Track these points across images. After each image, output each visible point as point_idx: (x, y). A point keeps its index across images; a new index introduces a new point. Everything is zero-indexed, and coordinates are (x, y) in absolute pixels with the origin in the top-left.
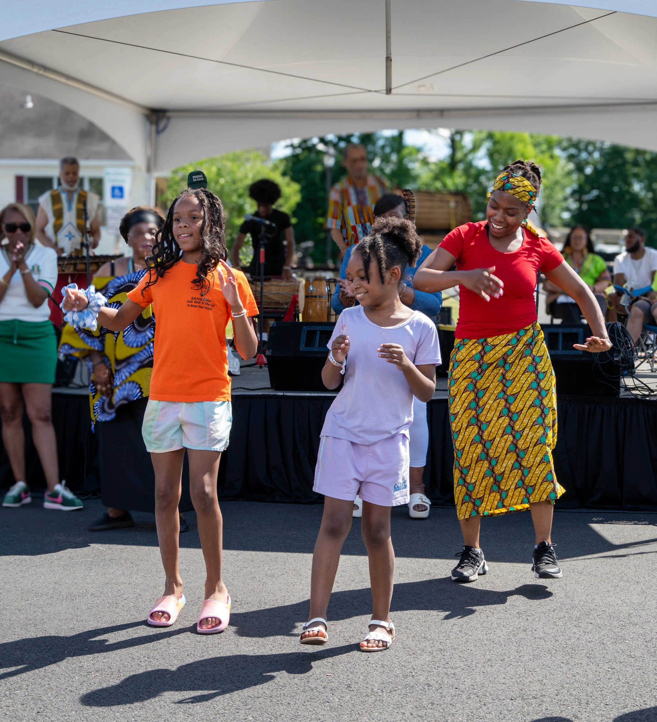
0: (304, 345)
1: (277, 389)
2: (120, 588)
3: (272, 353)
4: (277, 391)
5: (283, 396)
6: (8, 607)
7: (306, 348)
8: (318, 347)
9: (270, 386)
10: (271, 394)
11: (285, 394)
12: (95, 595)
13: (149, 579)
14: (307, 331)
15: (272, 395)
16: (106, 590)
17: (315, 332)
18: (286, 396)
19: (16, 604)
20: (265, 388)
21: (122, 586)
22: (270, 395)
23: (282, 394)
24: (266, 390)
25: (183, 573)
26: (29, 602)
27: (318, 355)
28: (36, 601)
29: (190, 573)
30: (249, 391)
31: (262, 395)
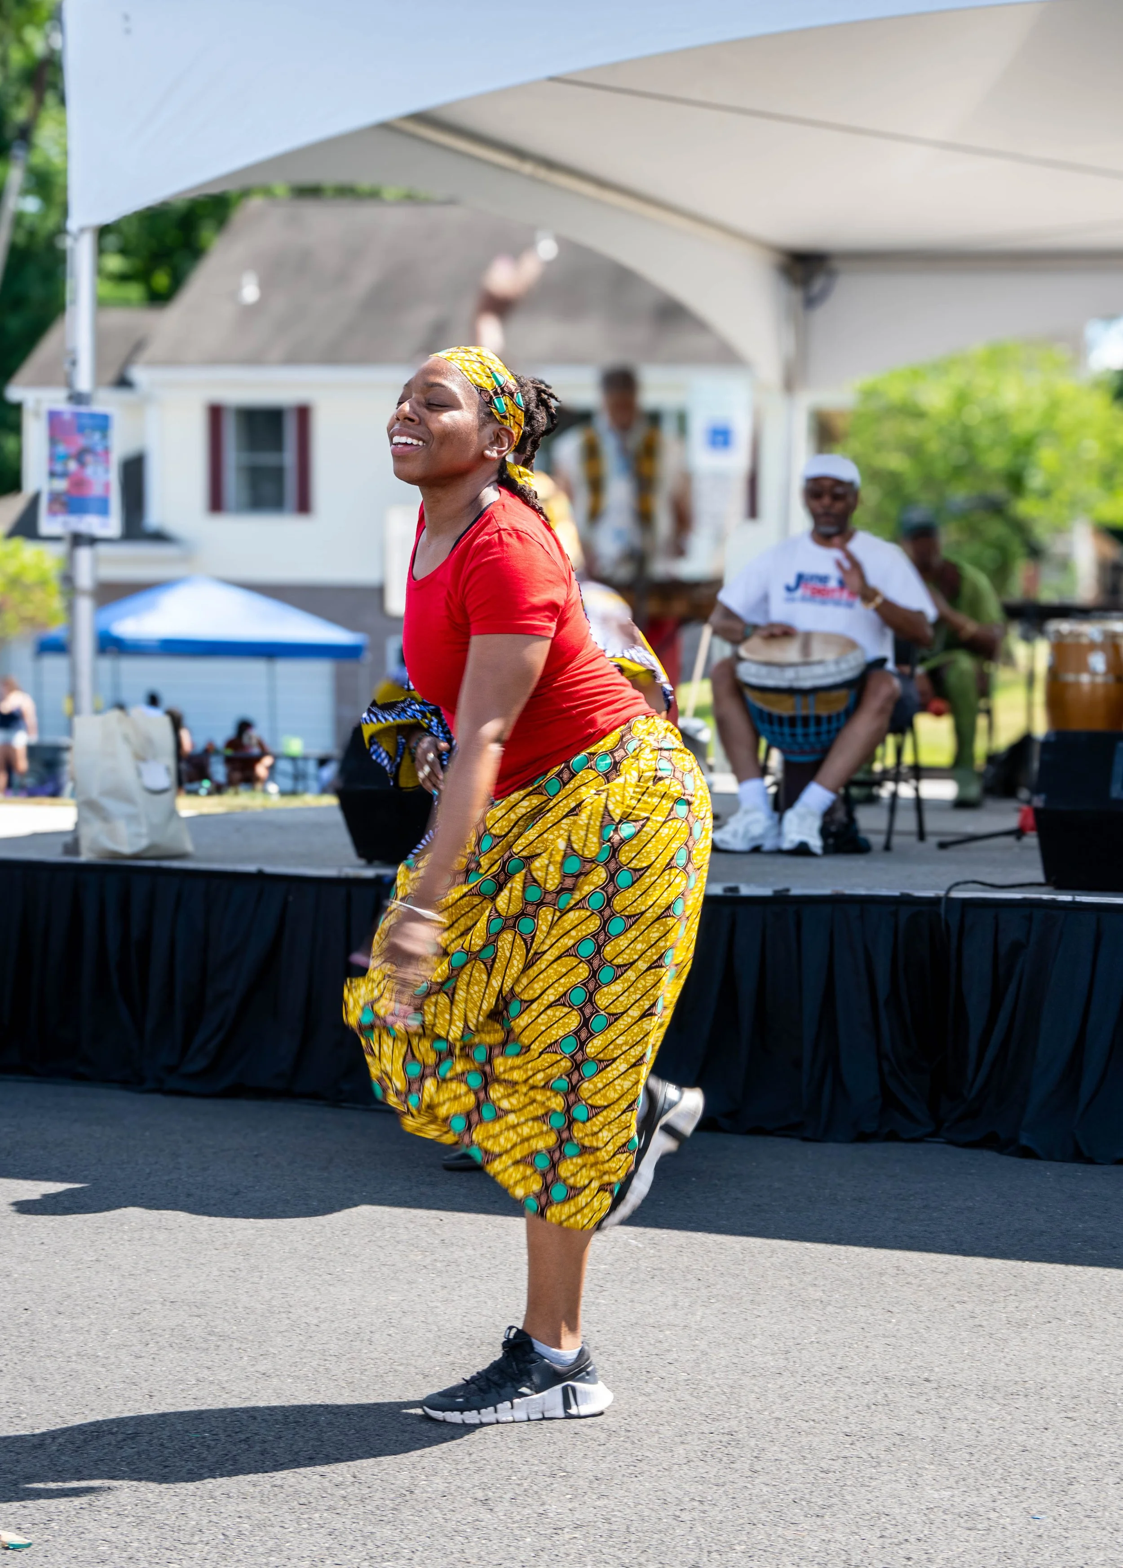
1: (1060, 886)
2: (661, 1336)
3: (1047, 802)
4: (1058, 892)
5: (1073, 903)
6: (401, 1368)
9: (1043, 881)
10: (1045, 897)
11: (1078, 899)
12: (602, 1350)
13: (733, 1320)
15: (1049, 901)
16: (629, 1339)
18: (1081, 903)
19: (421, 1361)
20: (1031, 885)
21: (668, 1332)
22: (1041, 900)
23: (1067, 898)
24: (1033, 889)
25: (814, 1309)
26: (450, 1359)
28: (468, 1357)
29: (830, 1309)
30: (993, 889)
31: (1024, 900)
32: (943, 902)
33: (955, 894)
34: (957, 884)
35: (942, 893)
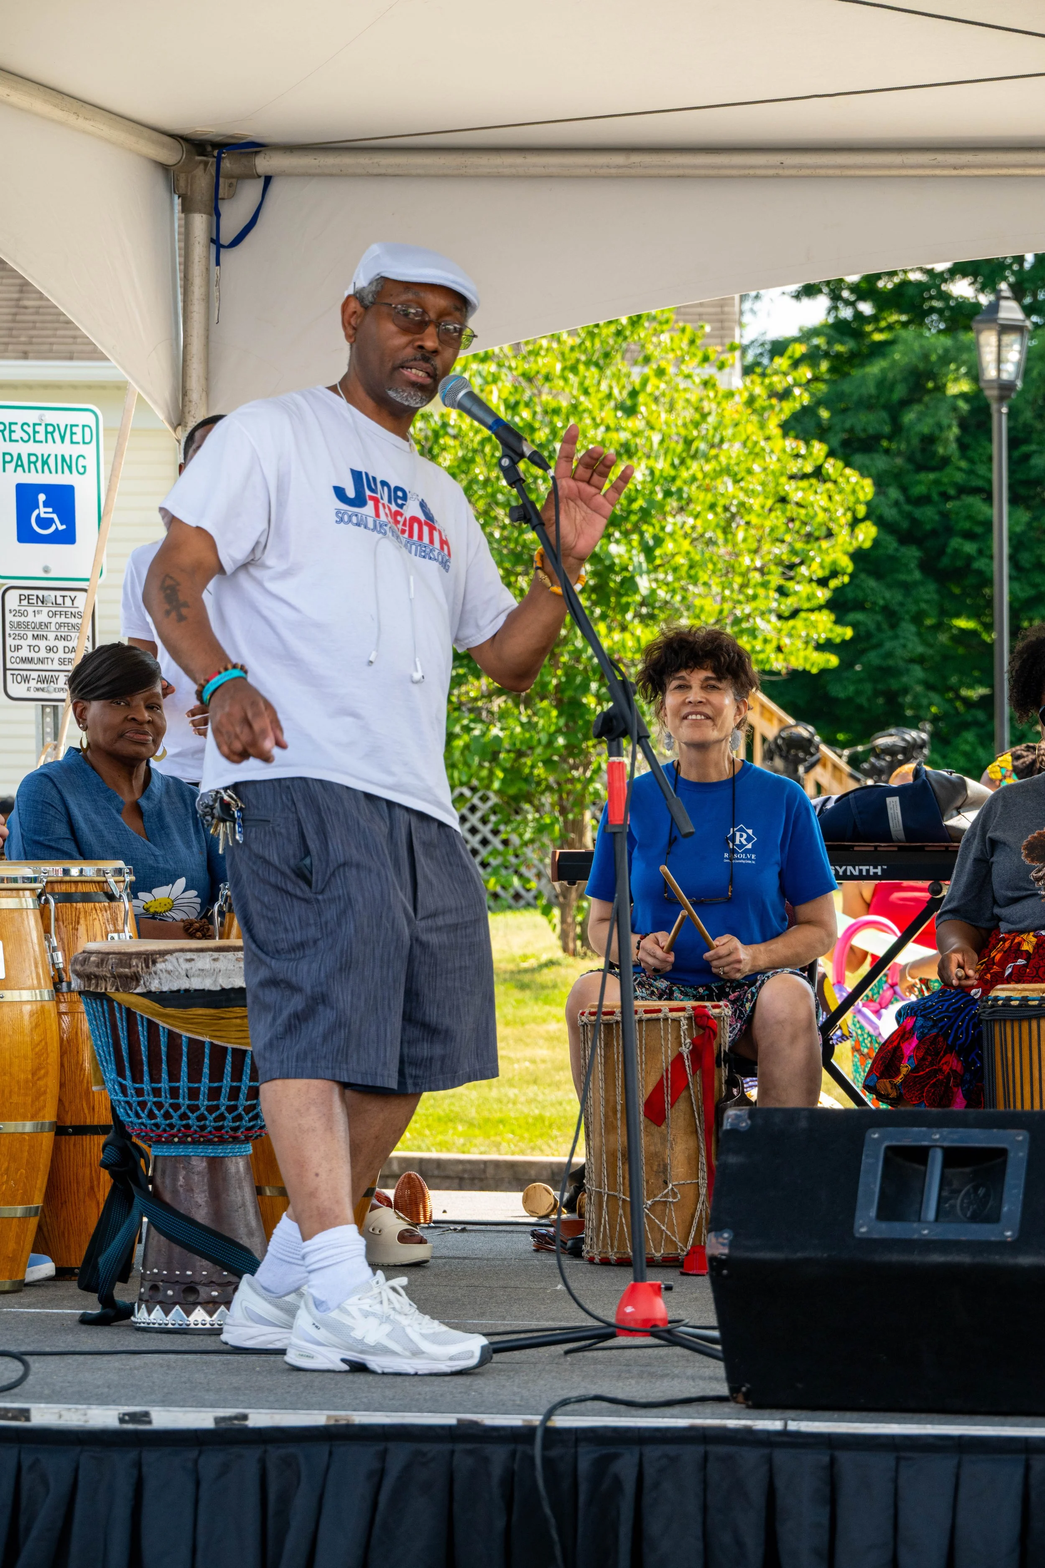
0: (873, 1213)
1: (758, 1403)
3: (732, 1245)
4: (754, 1413)
5: (785, 1433)
7: (883, 1226)
8: (937, 1219)
9: (723, 1389)
10: (732, 1423)
11: (793, 1426)
14: (888, 1148)
15: (736, 1431)
17: (920, 1155)
18: (798, 1434)
20: (703, 1399)
22: (725, 1429)
23: (776, 1425)
24: (709, 1408)
27: (937, 1258)
30: (633, 1411)
31: (691, 1428)
32: (539, 1434)
33: (560, 1421)
34: (565, 1403)
35: (536, 1420)
